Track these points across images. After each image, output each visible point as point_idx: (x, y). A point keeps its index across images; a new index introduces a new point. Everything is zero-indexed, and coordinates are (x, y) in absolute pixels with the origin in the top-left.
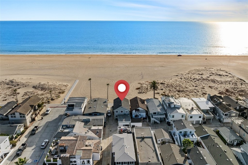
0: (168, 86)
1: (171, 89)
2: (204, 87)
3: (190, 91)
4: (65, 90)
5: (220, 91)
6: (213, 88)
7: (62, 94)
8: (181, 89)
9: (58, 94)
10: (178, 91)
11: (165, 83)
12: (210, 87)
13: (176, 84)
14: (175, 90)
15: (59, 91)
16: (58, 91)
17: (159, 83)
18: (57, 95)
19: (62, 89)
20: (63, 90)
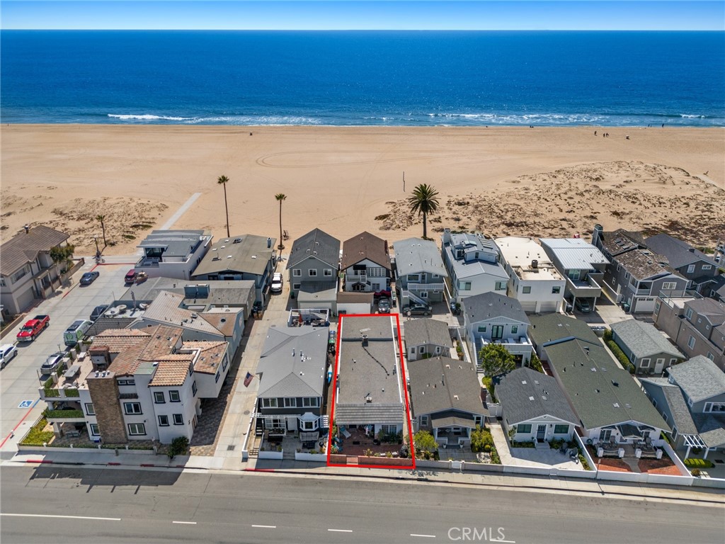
0: (480, 211)
1: (486, 220)
2: (595, 213)
3: (546, 225)
4: (153, 218)
5: (649, 227)
6: (628, 216)
7: (142, 229)
8: (518, 220)
9: (131, 229)
10: (506, 224)
11: (470, 201)
12: (616, 213)
13: (504, 205)
14: (498, 221)
15: (135, 220)
16: (132, 223)
17: (453, 203)
18: (127, 232)
19: (147, 217)
20: (148, 220)
